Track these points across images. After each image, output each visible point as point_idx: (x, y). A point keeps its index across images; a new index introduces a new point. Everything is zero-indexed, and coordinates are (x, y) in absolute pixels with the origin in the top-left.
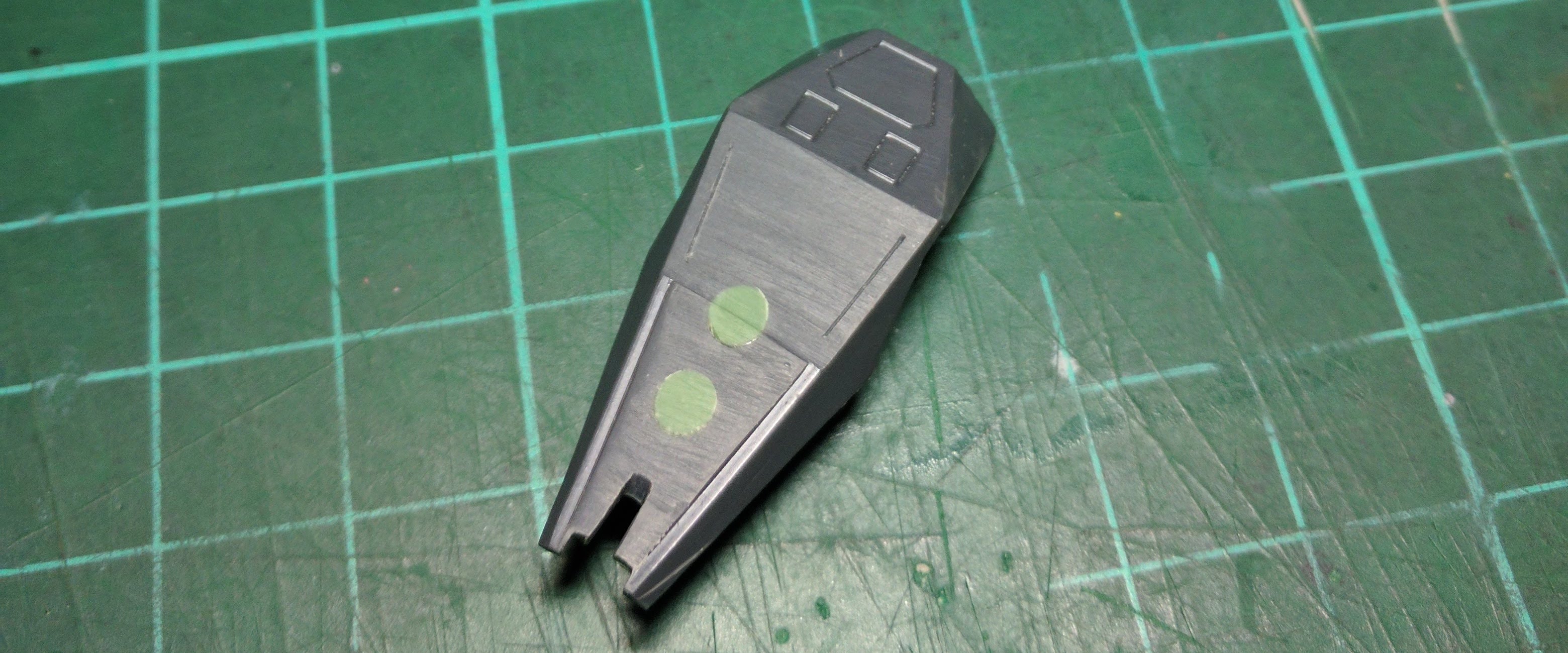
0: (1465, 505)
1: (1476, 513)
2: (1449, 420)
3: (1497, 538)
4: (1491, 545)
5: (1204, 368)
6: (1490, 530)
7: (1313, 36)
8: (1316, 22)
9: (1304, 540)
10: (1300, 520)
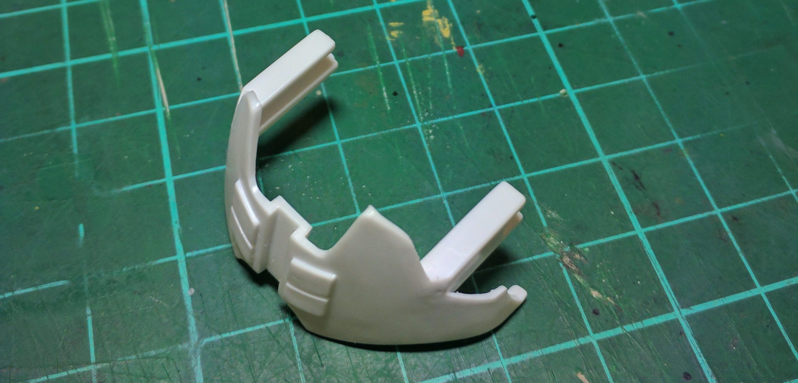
0: (186, 345)
1: (191, 349)
2: (188, 302)
3: (199, 362)
4: (195, 366)
5: (61, 283)
6: (196, 358)
7: (168, 110)
8: (170, 103)
9: (93, 369)
10: (93, 359)
